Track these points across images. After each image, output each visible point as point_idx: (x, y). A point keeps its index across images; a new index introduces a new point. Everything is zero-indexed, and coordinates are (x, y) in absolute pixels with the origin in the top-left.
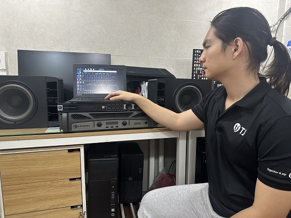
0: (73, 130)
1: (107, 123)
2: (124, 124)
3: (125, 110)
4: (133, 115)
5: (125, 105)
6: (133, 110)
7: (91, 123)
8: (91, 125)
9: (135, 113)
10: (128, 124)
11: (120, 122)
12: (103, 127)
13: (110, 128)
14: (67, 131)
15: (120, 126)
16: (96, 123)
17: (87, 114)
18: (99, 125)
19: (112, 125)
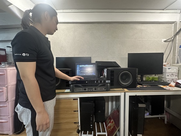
0: (75, 91)
1: (88, 89)
2: (95, 89)
3: (96, 83)
4: (99, 85)
10: (97, 89)
14: (73, 92)
15: (94, 90)
17: (80, 85)
18: (85, 90)
19: (90, 90)
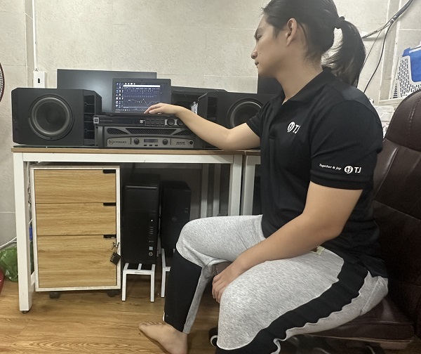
0: (109, 145)
1: (145, 141)
2: (165, 143)
3: (166, 126)
5: (166, 121)
6: (176, 127)
7: (127, 140)
9: (179, 130)
10: (169, 143)
11: (160, 140)
13: (148, 146)
16: (133, 139)
17: (123, 129)
18: (137, 142)
19: (151, 143)
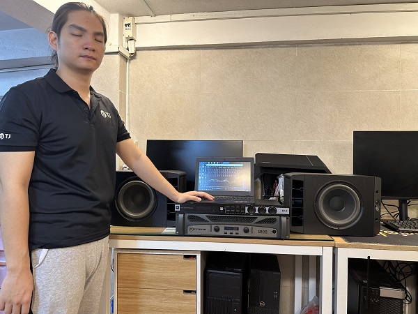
0: (189, 233)
1: (226, 228)
2: (246, 231)
3: (247, 214)
4: (256, 221)
5: (247, 208)
6: (257, 215)
7: (208, 227)
8: (207, 228)
11: (241, 228)
12: (221, 232)
13: (228, 234)
14: (182, 233)
15: (241, 233)
16: (213, 226)
17: (203, 216)
18: (217, 230)
19: (231, 231)
